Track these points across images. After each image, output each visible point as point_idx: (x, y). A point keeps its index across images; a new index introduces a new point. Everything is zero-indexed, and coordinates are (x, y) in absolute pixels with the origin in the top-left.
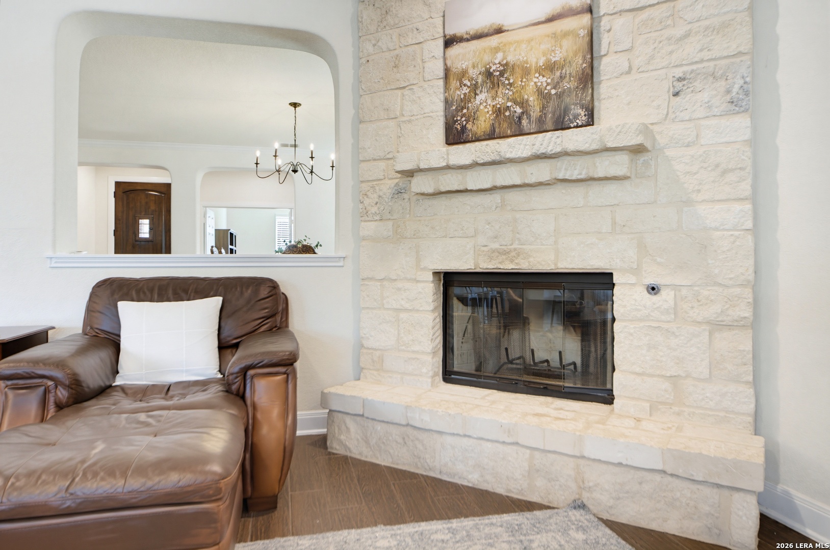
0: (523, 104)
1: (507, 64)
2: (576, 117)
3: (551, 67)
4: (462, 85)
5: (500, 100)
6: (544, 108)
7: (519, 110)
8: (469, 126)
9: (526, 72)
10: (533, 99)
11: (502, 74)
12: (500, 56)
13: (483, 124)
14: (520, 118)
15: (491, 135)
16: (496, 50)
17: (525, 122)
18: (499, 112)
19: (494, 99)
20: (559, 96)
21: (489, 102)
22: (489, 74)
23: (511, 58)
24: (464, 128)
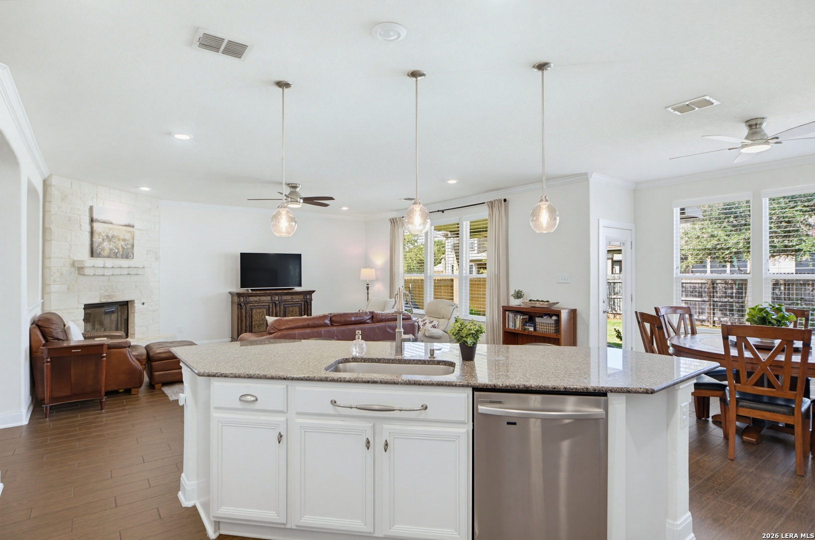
0: (118, 249)
1: (114, 235)
2: (131, 256)
3: (124, 240)
4: (99, 238)
5: (111, 247)
6: (123, 252)
7: (117, 251)
8: (102, 252)
9: (119, 240)
10: (120, 249)
11: (112, 237)
12: (111, 232)
13: (106, 253)
14: (117, 253)
15: (109, 257)
16: (110, 229)
17: (118, 255)
18: (111, 250)
19: (109, 245)
20: (127, 249)
21: (108, 246)
22: (108, 236)
23: (115, 234)
24: (100, 253)
